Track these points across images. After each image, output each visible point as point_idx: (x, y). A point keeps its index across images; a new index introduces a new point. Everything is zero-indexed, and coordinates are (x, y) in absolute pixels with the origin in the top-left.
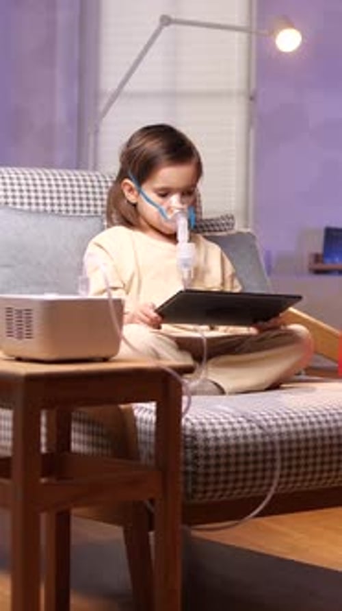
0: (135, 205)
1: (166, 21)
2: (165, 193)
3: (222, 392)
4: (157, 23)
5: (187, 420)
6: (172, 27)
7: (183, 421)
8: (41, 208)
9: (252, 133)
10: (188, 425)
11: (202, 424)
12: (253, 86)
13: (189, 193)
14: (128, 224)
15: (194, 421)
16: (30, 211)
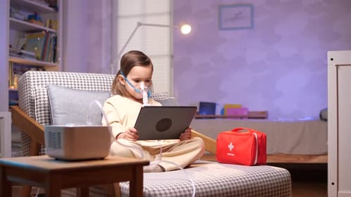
0: (124, 86)
1: (139, 24)
2: (137, 81)
3: (163, 170)
4: (136, 26)
5: (146, 189)
6: (141, 27)
7: (144, 190)
8: (94, 89)
9: (172, 69)
10: (147, 191)
11: (154, 191)
12: (172, 53)
13: (148, 81)
14: (121, 94)
15: (150, 189)
16: (89, 91)
